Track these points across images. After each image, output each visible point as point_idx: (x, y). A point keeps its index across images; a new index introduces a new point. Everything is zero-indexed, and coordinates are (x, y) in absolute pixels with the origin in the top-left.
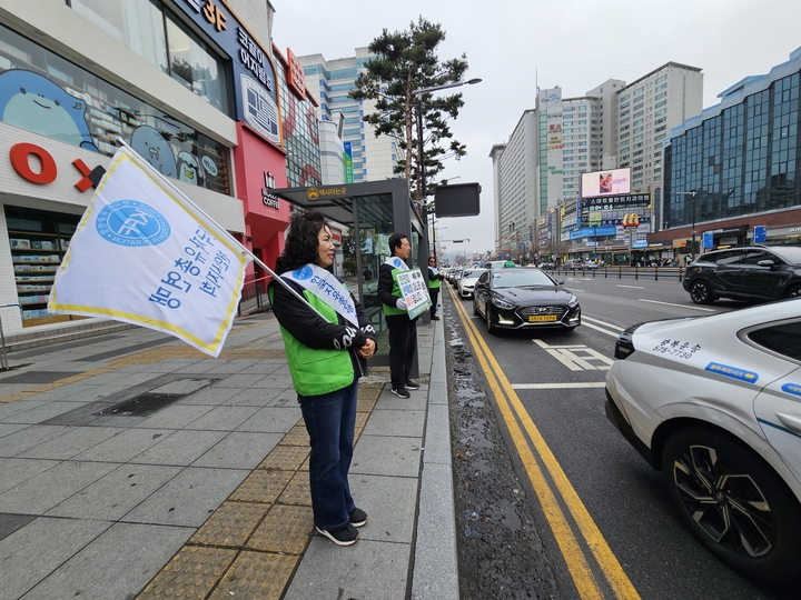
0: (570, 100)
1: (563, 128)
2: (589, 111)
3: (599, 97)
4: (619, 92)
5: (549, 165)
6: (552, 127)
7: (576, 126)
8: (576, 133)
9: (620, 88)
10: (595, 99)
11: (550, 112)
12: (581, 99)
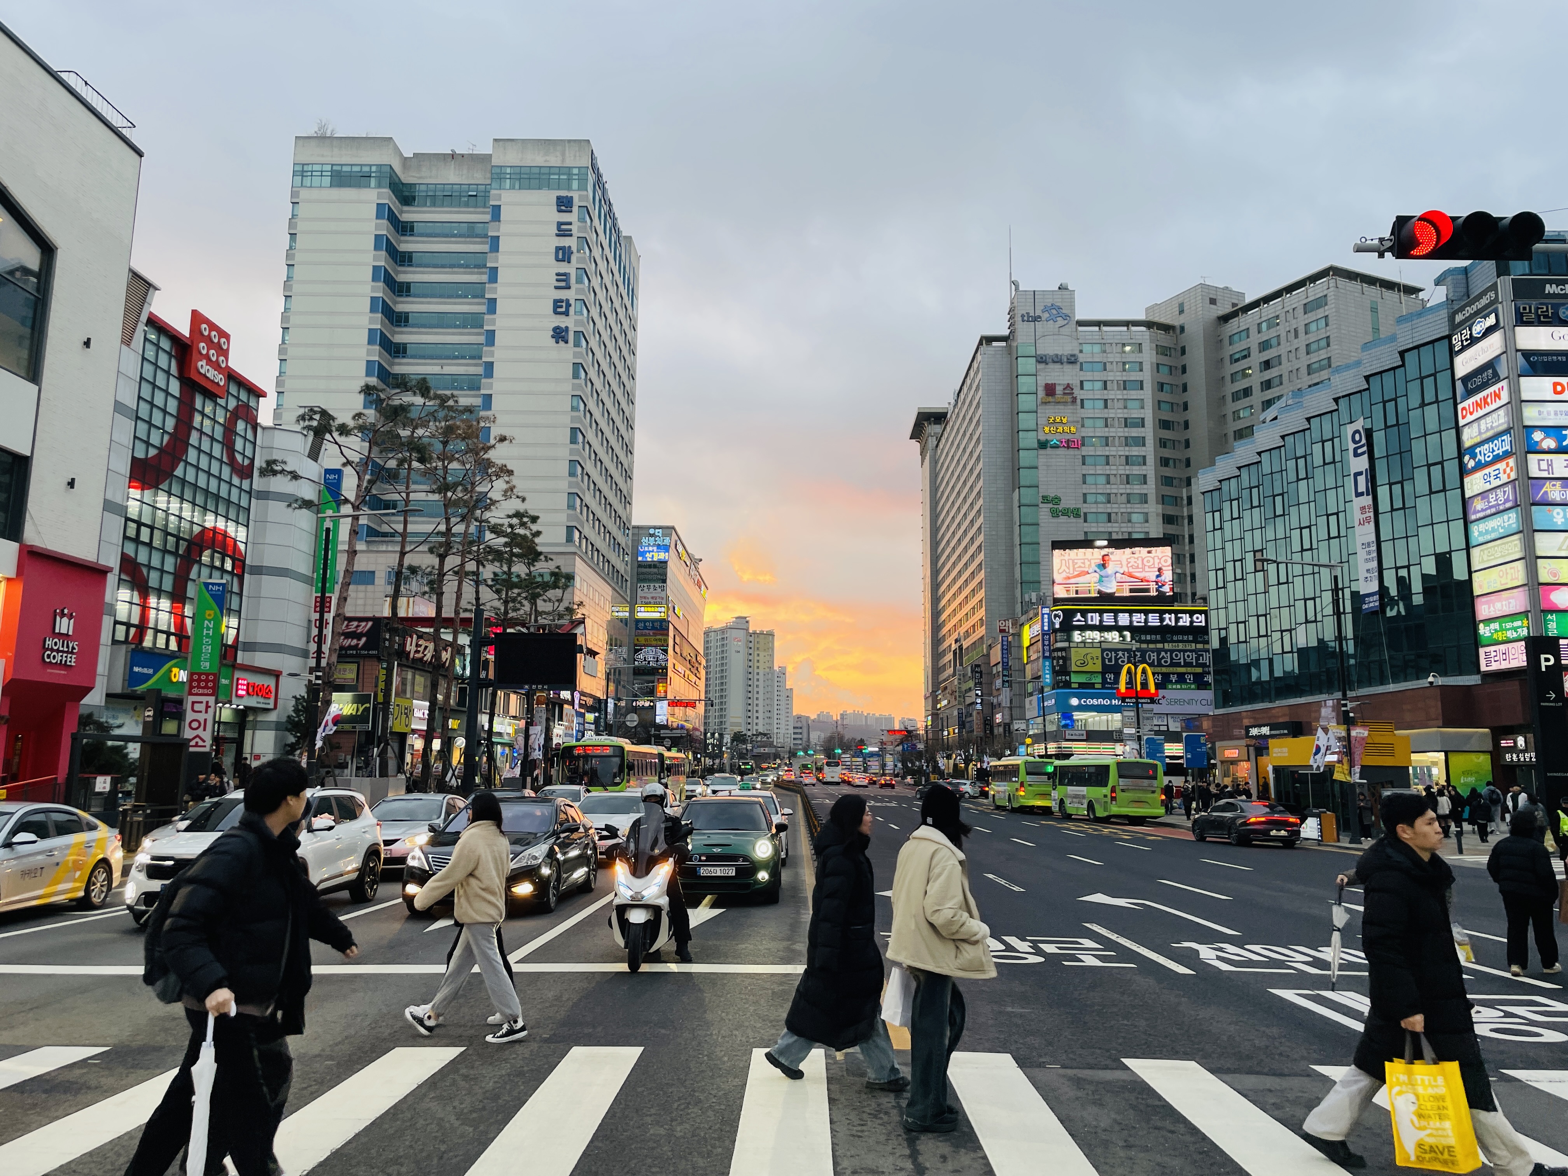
0: (1098, 324)
1: (1079, 394)
2: (1149, 357)
3: (1176, 323)
4: (1225, 319)
5: (1043, 491)
6: (1050, 390)
7: (1114, 394)
8: (1116, 412)
9: (1228, 309)
10: (1166, 328)
11: (1048, 348)
12: (1127, 324)
